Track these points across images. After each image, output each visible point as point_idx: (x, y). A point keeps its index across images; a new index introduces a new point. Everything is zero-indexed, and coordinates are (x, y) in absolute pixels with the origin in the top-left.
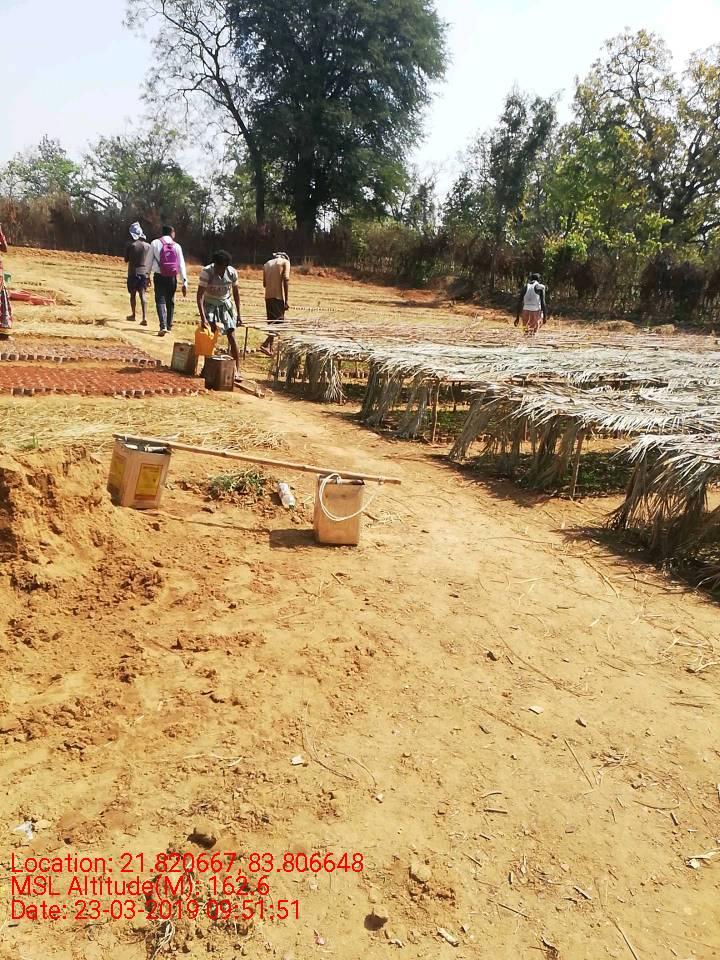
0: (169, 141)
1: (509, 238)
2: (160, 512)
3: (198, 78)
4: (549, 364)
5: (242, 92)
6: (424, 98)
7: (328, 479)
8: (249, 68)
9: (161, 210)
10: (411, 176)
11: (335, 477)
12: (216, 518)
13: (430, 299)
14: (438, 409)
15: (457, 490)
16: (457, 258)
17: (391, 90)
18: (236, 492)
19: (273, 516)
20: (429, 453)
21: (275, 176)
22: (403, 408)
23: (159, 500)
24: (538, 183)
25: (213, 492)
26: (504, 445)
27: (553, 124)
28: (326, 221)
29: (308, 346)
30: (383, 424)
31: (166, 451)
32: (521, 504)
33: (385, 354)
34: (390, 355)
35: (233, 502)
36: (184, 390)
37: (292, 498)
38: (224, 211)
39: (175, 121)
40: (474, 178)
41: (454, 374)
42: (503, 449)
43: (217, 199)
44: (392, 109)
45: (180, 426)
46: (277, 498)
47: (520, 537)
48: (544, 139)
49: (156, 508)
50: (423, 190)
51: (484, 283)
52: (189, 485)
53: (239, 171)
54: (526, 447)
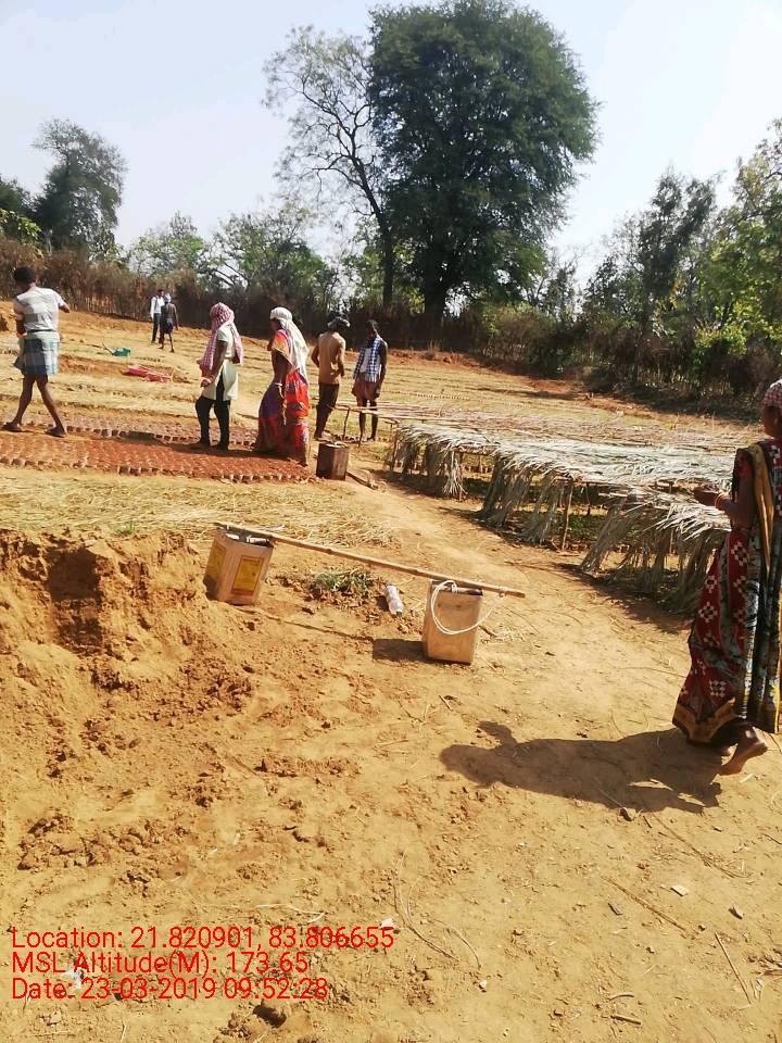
0: (299, 220)
1: (656, 328)
2: (256, 609)
3: (333, 158)
4: (700, 469)
5: (377, 172)
6: (570, 179)
7: (441, 586)
8: (386, 148)
9: (286, 289)
10: (550, 260)
11: (449, 585)
12: (316, 620)
13: (564, 390)
14: (570, 511)
15: (589, 607)
16: (597, 347)
17: (534, 171)
18: (340, 593)
19: (377, 622)
20: (557, 562)
21: (405, 257)
22: (530, 508)
23: (257, 595)
24: (690, 271)
25: (315, 591)
26: (646, 558)
27: (711, 206)
28: (456, 304)
29: (429, 436)
30: (506, 526)
31: (269, 543)
32: (664, 628)
33: (513, 448)
34: (519, 450)
35: (335, 603)
36: (293, 477)
37: (400, 604)
38: (351, 292)
39: (307, 200)
40: (620, 263)
41: (590, 475)
42: (644, 562)
43: (344, 279)
44: (534, 189)
45: (285, 516)
46: (383, 602)
47: (662, 669)
48: (701, 223)
49: (254, 605)
50: (563, 275)
51: (627, 375)
52: (290, 581)
53: (368, 251)
54: (671, 562)
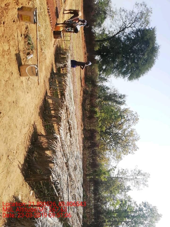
0: (111, 16)
1: (97, 100)
2: (18, 22)
3: (125, 23)
4: (72, 114)
5: (123, 34)
6: (124, 77)
7: (36, 67)
8: (128, 35)
10: (108, 76)
11: (37, 69)
12: (20, 38)
13: (83, 85)
14: (58, 91)
15: (40, 98)
16: (92, 90)
17: (125, 70)
18: (28, 43)
19: (24, 53)
20: (47, 91)
21: (106, 44)
22: (57, 83)
23: (22, 21)
24: (109, 104)
25: (26, 36)
26: (52, 107)
27: (121, 105)
29: (68, 57)
30: (52, 78)
31: (35, 23)
32: (39, 113)
33: (69, 77)
34: (69, 78)
35: (25, 42)
36: (52, 25)
37: (29, 58)
38: (97, 31)
39: (116, 17)
40: (109, 91)
41: (67, 93)
42: (51, 107)
43: (100, 29)
44: (122, 70)
45: (42, 25)
46: (29, 54)
47: (31, 115)
48: (118, 104)
49: (19, 21)
50: (106, 80)
51: (88, 97)
52: (27, 29)
53: (106, 34)
54: (53, 112)
